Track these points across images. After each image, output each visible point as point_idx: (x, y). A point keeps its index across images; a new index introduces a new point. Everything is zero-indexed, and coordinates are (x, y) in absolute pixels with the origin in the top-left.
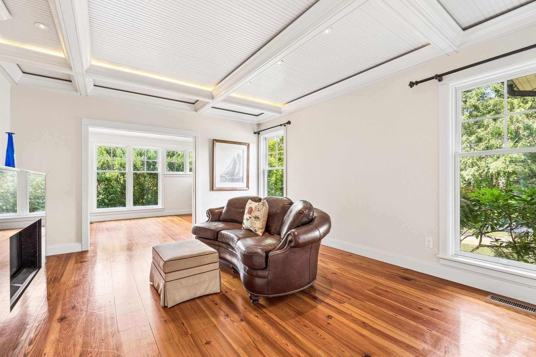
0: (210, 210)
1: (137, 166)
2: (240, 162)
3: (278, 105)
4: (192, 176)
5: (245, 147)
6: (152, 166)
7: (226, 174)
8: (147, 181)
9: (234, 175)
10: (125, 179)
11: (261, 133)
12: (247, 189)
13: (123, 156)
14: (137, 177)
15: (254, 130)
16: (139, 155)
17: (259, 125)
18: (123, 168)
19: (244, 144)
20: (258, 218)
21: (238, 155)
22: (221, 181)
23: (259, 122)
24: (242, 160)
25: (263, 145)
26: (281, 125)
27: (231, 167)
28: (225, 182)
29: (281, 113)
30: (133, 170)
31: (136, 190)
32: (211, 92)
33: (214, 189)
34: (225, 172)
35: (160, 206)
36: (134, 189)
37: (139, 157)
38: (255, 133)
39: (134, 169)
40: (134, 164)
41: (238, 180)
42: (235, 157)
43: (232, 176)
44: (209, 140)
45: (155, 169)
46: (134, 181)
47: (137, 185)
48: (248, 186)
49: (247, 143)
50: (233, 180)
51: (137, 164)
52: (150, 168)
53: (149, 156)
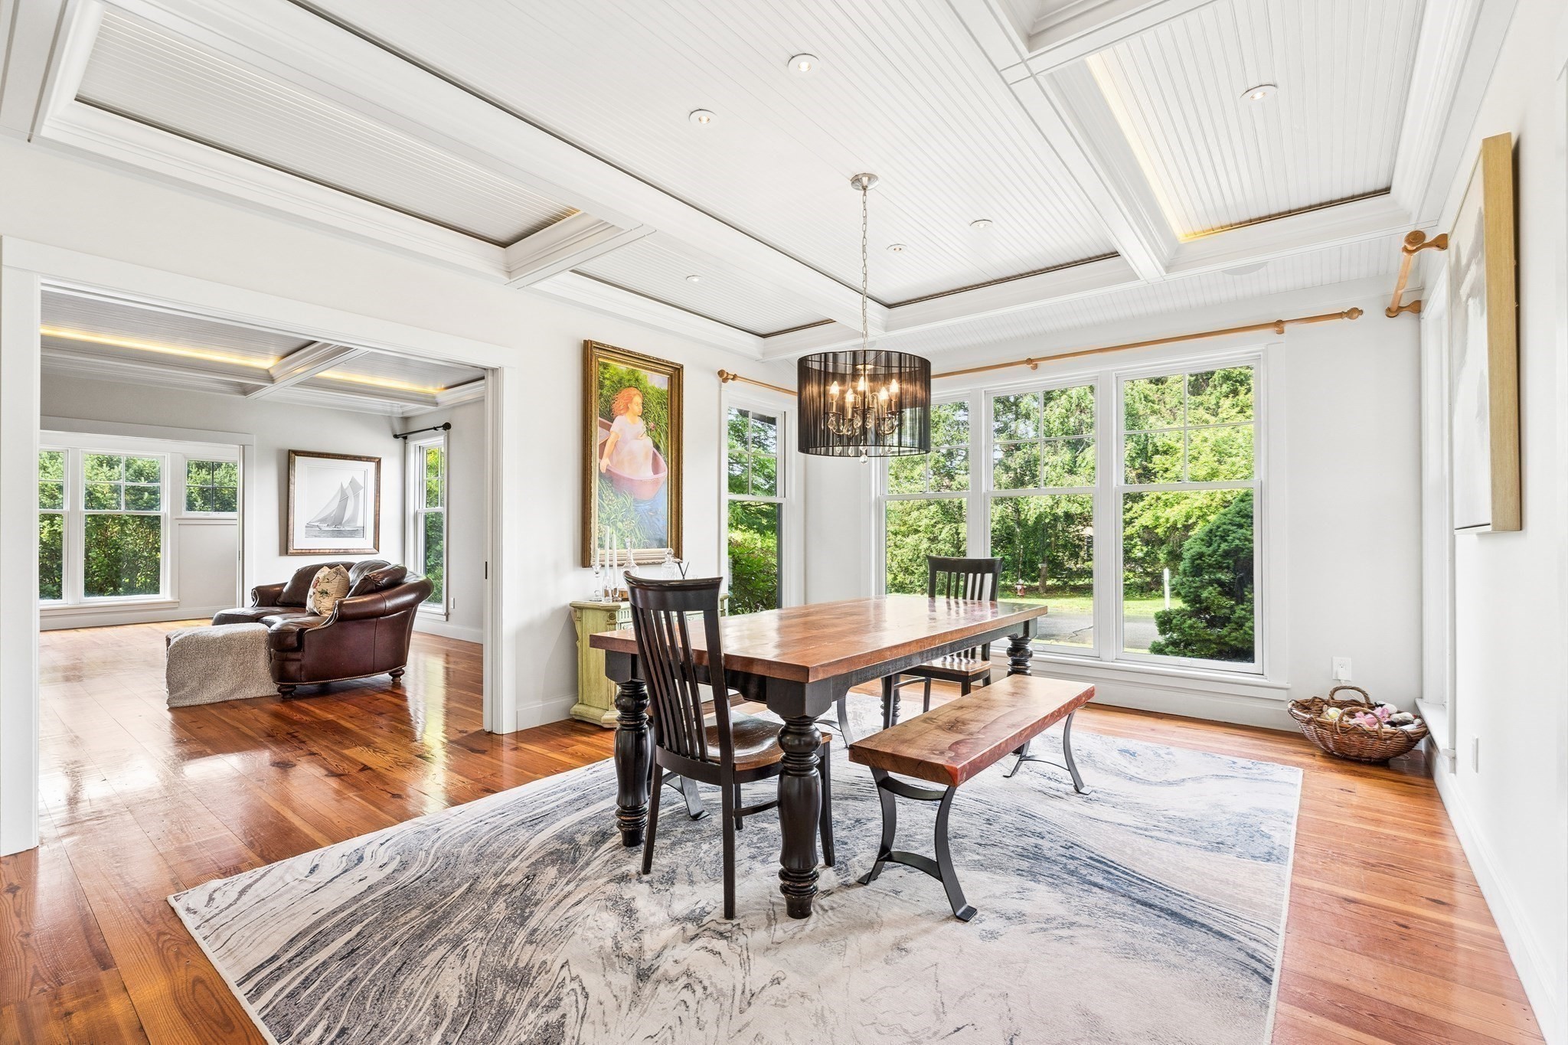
0: (258, 589)
1: (99, 495)
2: (357, 496)
3: (431, 389)
4: (236, 522)
5: (372, 465)
6: (146, 494)
7: (323, 521)
8: (131, 535)
9: (340, 524)
10: (55, 528)
11: (409, 436)
12: (375, 551)
13: (48, 465)
14: (97, 525)
15: (393, 430)
16: (105, 465)
17: (406, 419)
18: (51, 498)
19: (369, 459)
20: (327, 593)
21: (353, 482)
22: (308, 535)
23: (406, 415)
24: (361, 492)
25: (414, 460)
26: (435, 429)
27: (335, 505)
28: (319, 537)
29: (437, 404)
30: (86, 507)
31: (94, 559)
32: (268, 371)
33: (291, 550)
34: (322, 516)
35: (165, 594)
36: (87, 557)
37: (105, 468)
38: (396, 436)
39: (87, 501)
40: (87, 489)
41: (352, 533)
42: (345, 486)
43: (337, 525)
44: (280, 451)
45: (154, 504)
46: (88, 534)
47: (99, 544)
48: (377, 546)
49: (375, 458)
50: (339, 534)
51: (98, 488)
52: (142, 498)
53: (139, 466)
